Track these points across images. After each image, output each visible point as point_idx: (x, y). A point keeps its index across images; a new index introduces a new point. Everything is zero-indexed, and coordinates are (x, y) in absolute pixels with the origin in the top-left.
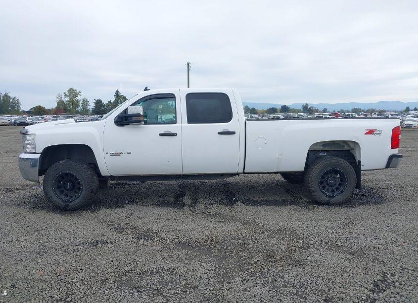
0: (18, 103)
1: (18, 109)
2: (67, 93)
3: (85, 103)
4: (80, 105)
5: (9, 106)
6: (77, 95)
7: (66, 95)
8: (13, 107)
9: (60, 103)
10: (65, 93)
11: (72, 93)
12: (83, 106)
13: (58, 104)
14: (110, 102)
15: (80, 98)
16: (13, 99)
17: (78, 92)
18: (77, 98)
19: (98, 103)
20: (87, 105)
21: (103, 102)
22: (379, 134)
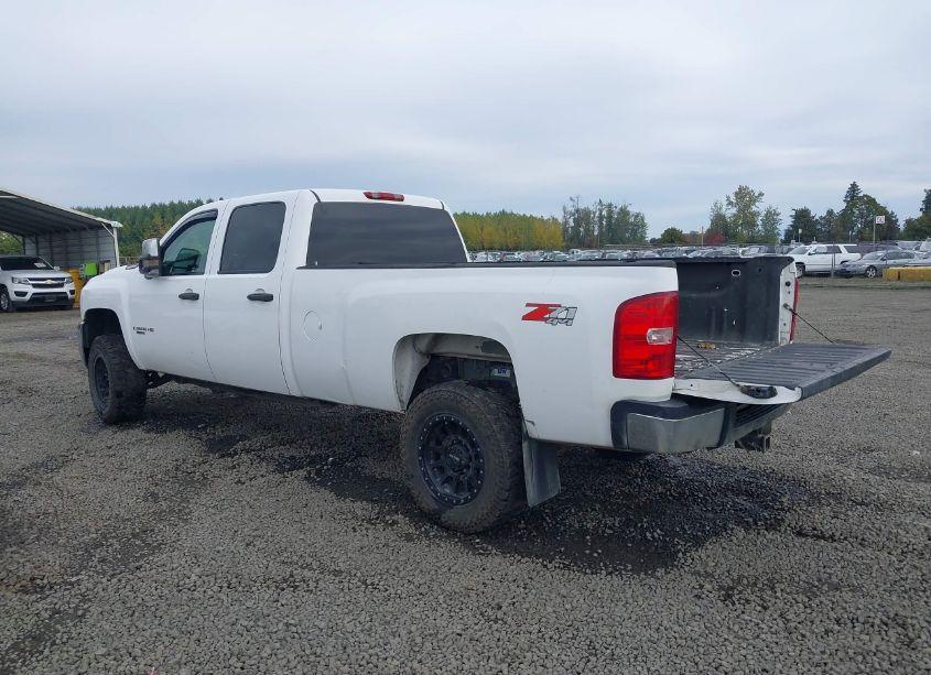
0: (644, 225)
1: (643, 237)
2: (733, 199)
3: (771, 217)
4: (759, 223)
5: (626, 231)
6: (754, 199)
7: (730, 203)
8: (634, 232)
9: (718, 219)
10: (728, 198)
11: (744, 197)
12: (764, 224)
13: (713, 222)
14: (830, 213)
15: (760, 207)
16: (637, 216)
17: (756, 194)
18: (754, 208)
19: (802, 217)
20: (775, 222)
21: (812, 214)
22: (568, 321)
